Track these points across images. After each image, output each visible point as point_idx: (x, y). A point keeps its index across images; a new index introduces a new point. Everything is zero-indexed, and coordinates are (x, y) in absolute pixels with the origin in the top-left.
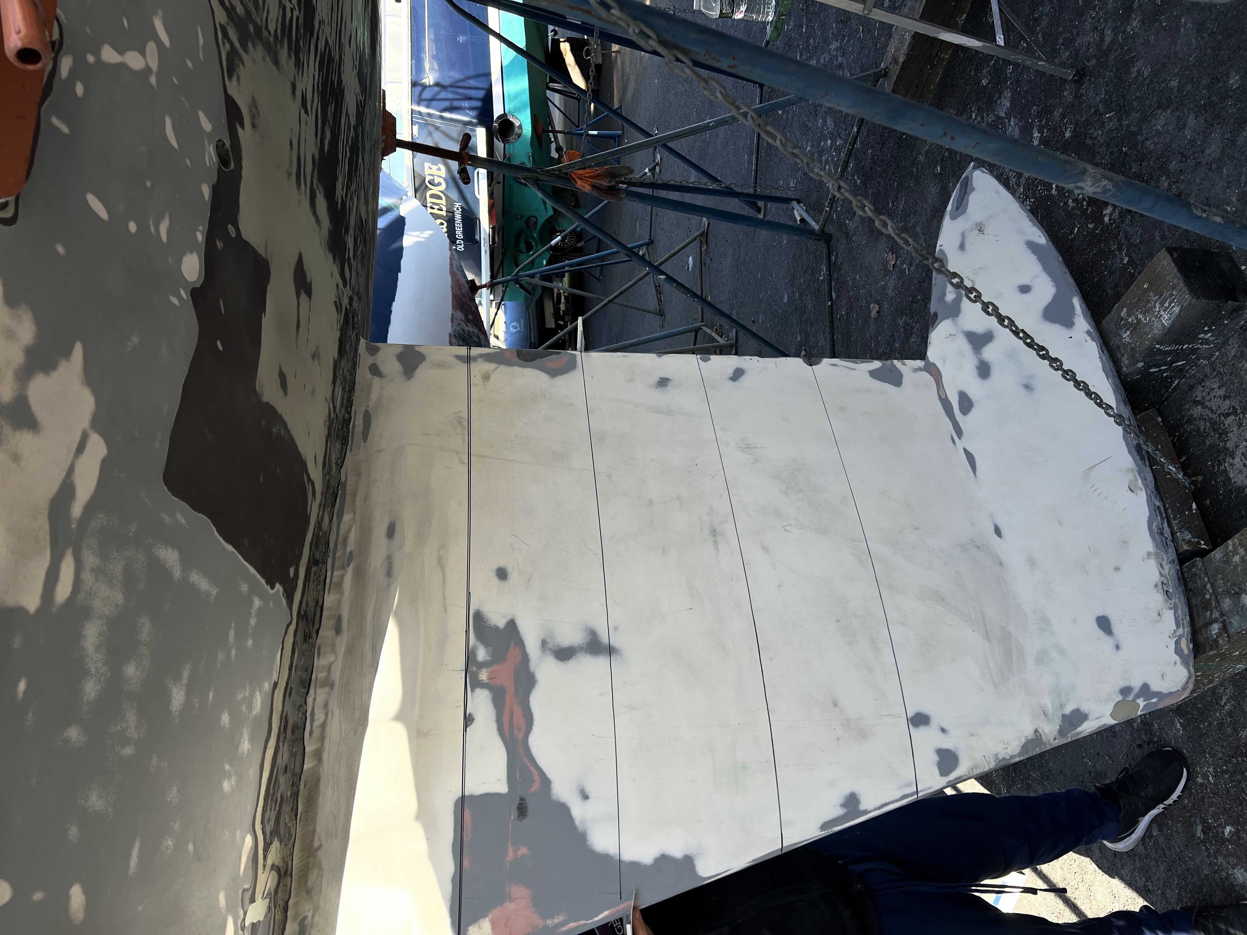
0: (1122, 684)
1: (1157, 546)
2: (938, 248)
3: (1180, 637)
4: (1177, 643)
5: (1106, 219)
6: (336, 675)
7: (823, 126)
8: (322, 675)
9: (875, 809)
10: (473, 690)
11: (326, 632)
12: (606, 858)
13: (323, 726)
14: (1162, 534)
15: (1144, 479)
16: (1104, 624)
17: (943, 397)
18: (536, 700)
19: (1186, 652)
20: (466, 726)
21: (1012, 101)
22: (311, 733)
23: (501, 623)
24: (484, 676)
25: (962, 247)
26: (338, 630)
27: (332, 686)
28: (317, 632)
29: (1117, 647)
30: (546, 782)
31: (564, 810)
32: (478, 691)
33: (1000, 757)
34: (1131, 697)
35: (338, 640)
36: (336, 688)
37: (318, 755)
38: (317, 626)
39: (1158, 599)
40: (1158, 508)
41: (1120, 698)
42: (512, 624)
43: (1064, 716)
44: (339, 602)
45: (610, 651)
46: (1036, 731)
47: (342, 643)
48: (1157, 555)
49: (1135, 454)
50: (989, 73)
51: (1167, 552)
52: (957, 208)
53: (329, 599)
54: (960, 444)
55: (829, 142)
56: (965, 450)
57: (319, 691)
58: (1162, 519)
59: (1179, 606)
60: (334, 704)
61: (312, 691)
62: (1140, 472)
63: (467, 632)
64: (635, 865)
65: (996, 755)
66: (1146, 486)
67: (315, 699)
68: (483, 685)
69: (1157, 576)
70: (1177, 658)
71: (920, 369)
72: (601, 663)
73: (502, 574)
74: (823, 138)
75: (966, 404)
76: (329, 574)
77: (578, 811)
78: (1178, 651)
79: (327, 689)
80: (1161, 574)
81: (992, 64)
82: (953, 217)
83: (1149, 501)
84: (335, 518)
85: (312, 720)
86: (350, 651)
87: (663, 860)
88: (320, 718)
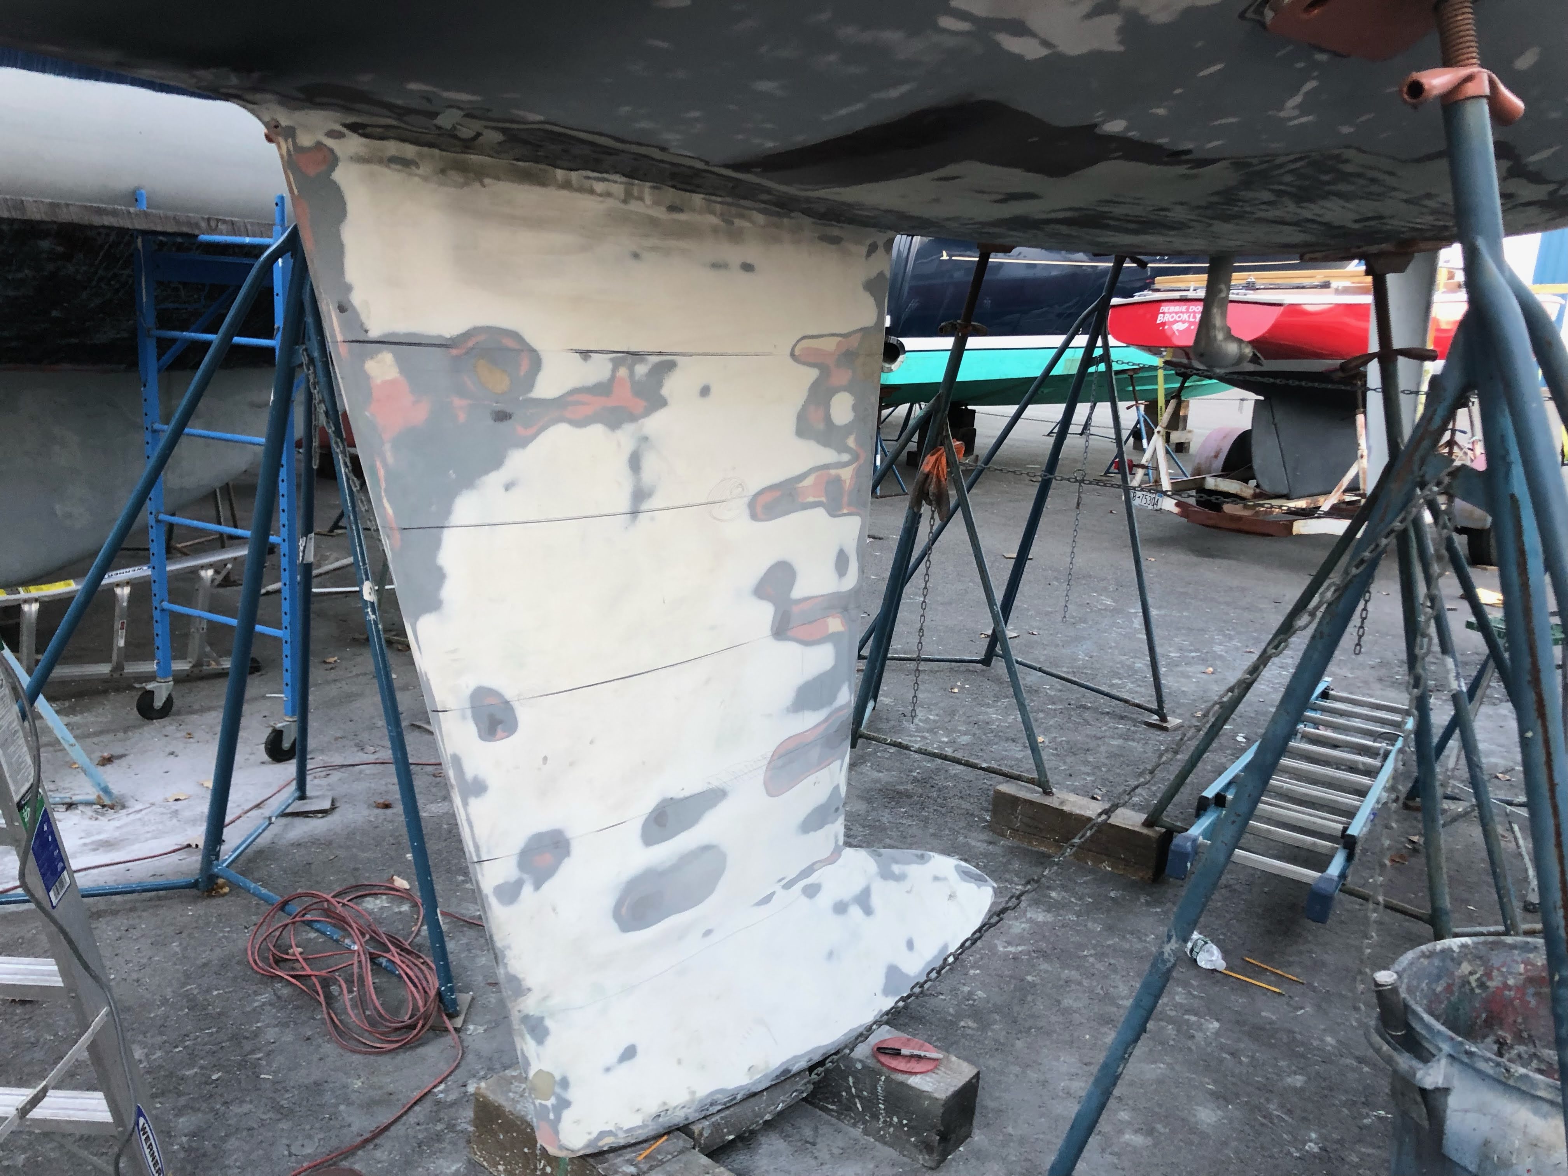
0: (572, 1079)
1: (701, 1101)
2: (931, 854)
3: (615, 1135)
4: (610, 1133)
5: (962, 1024)
6: (635, 206)
7: (959, 731)
8: (636, 192)
9: (467, 815)
10: (612, 360)
11: (671, 194)
12: (447, 511)
13: (592, 192)
14: (712, 1104)
15: (759, 1081)
16: (629, 1053)
17: (815, 867)
18: (597, 430)
19: (601, 1144)
20: (581, 352)
21: (1045, 923)
22: (588, 178)
23: (665, 391)
24: (623, 372)
25: (936, 879)
26: (672, 208)
27: (625, 201)
28: (674, 187)
29: (608, 1070)
30: (523, 443)
31: (497, 463)
32: (610, 366)
33: (507, 952)
34: (558, 1090)
35: (663, 209)
36: (623, 206)
37: (566, 185)
38: (679, 185)
39: (653, 1107)
40: (735, 1098)
41: (558, 1077)
42: (662, 403)
43: (542, 1019)
44: (693, 210)
45: (635, 513)
46: (529, 990)
47: (660, 213)
48: (693, 1101)
49: (781, 1070)
50: (1064, 898)
51: (696, 1111)
52: (964, 872)
53: (698, 199)
54: (778, 888)
55: (946, 740)
56: (773, 893)
57: (622, 187)
58: (725, 1104)
59: (646, 1131)
60: (610, 203)
61: (624, 179)
62: (765, 1076)
63: (660, 353)
64: (437, 544)
65: (509, 947)
66: (754, 1084)
67: (616, 182)
68: (614, 370)
69: (675, 1104)
70: (595, 1134)
71: (837, 841)
72: (624, 503)
73: (705, 391)
74: (948, 732)
75: (812, 891)
76: (719, 199)
77: (494, 480)
78: (602, 1134)
79: (622, 196)
80: (675, 1108)
81: (1073, 900)
82: (957, 867)
83: (741, 1088)
84: (763, 206)
85: (596, 179)
86: (653, 222)
87: (440, 575)
88: (599, 187)
